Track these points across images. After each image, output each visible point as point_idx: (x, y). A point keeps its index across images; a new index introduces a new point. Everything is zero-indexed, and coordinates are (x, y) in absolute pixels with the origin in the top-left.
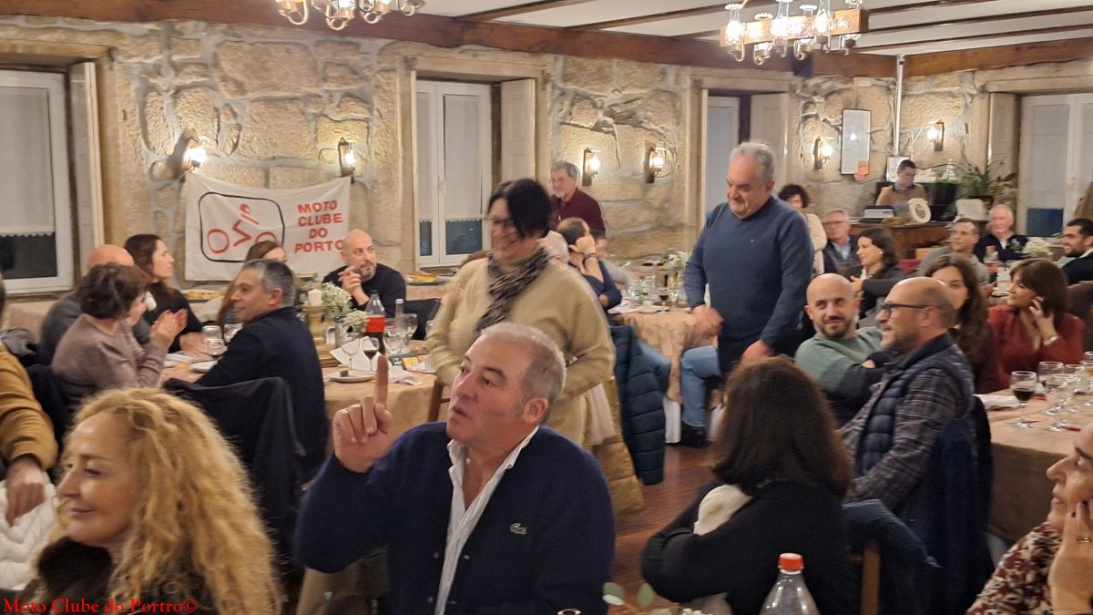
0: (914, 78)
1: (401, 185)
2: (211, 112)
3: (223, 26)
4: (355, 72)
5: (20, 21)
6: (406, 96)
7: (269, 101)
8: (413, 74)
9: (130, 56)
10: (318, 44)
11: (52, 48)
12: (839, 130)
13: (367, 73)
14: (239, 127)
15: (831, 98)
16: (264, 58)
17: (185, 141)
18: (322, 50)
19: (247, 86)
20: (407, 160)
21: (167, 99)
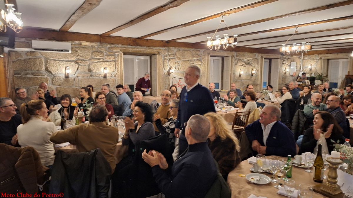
0: (305, 56)
1: (206, 76)
2: (175, 63)
3: (177, 48)
4: (199, 56)
5: (145, 47)
6: (208, 60)
7: (184, 61)
8: (209, 56)
9: (162, 53)
10: (193, 50)
11: (150, 52)
12: (290, 66)
13: (201, 56)
14: (179, 66)
15: (288, 60)
16: (184, 53)
17: (170, 68)
18: (193, 52)
19: (181, 59)
20: (208, 72)
21: (168, 61)
